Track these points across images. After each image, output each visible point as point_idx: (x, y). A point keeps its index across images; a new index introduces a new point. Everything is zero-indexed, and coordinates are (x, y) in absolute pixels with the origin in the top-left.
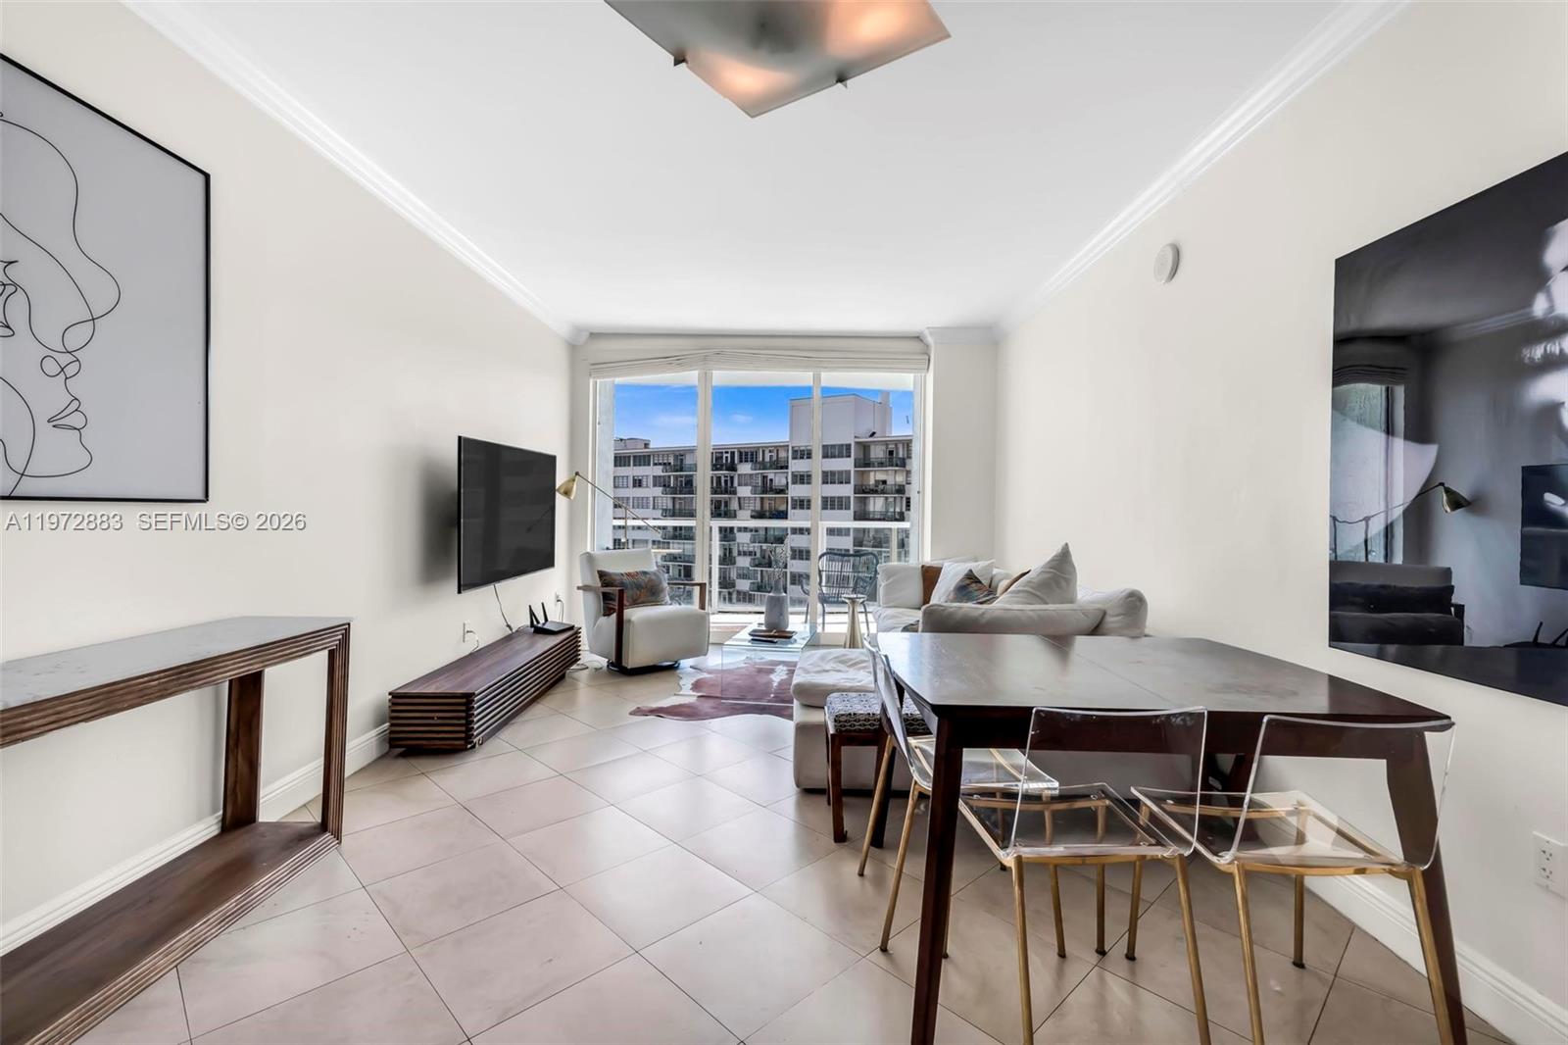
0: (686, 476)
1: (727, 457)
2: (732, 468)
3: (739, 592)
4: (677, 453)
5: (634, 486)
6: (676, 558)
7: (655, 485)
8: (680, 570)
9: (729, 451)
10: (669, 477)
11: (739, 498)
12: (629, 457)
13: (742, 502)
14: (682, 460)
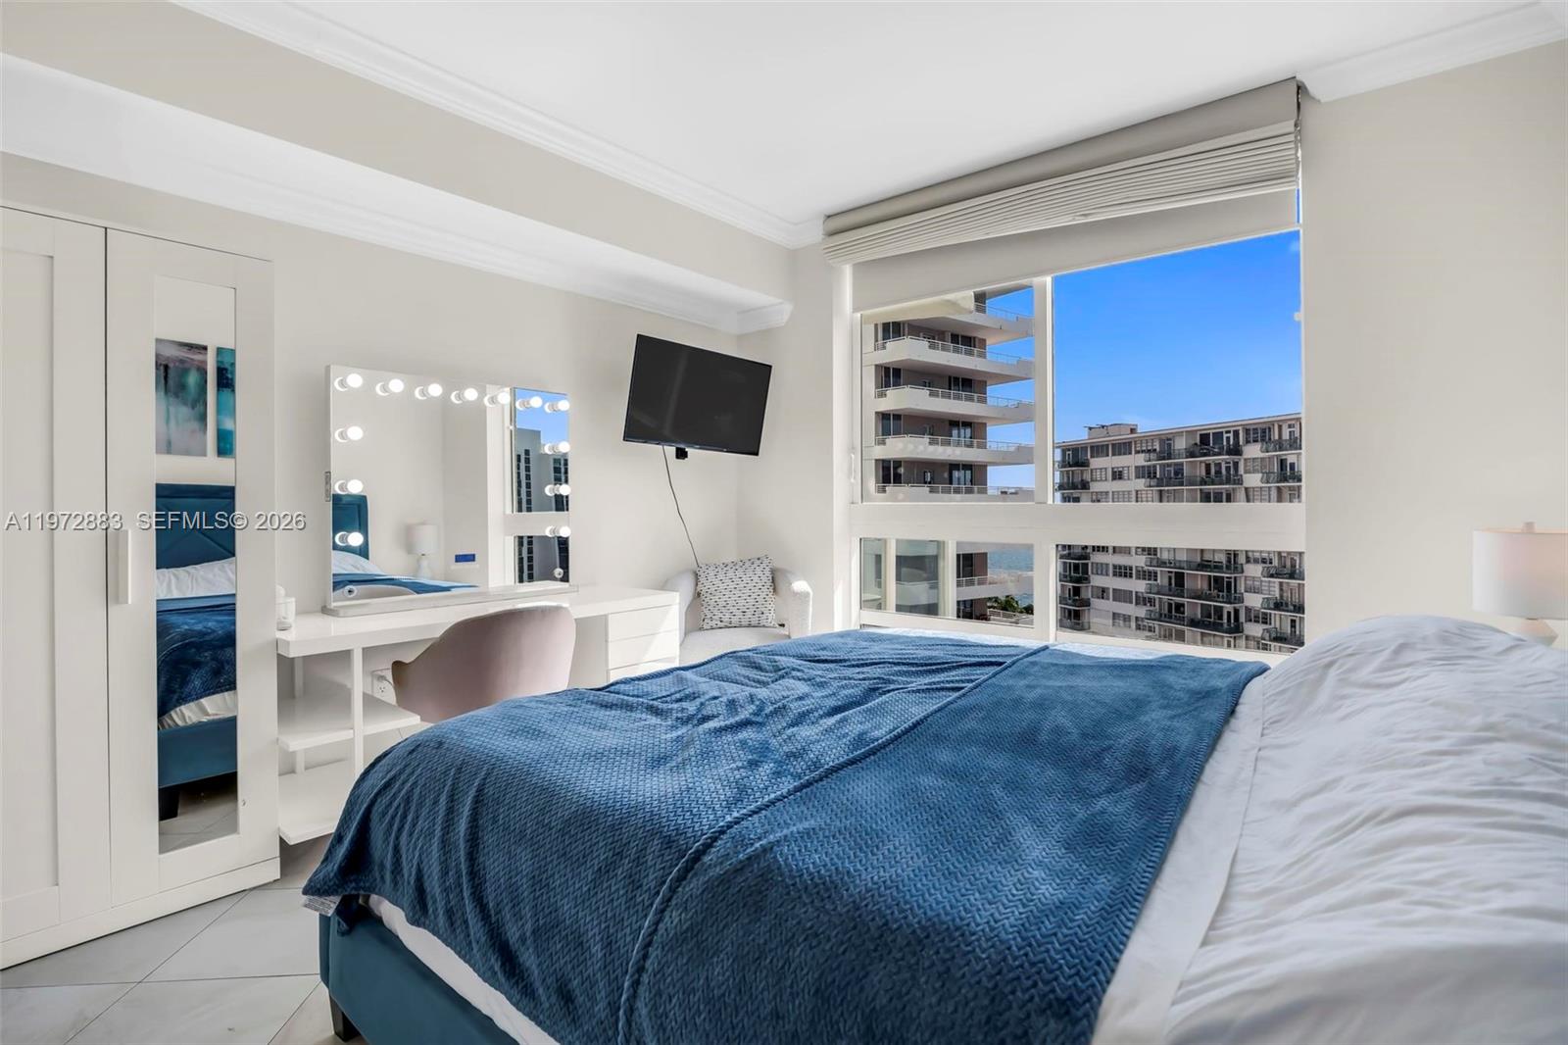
0: (1176, 464)
1: (1228, 438)
2: (1236, 451)
3: (1248, 610)
4: (1164, 437)
5: (1114, 479)
6: (1165, 563)
7: (1137, 477)
8: (1170, 578)
9: (1232, 429)
10: (1155, 466)
11: (1246, 489)
12: (1108, 445)
13: (1251, 493)
14: (1169, 445)
